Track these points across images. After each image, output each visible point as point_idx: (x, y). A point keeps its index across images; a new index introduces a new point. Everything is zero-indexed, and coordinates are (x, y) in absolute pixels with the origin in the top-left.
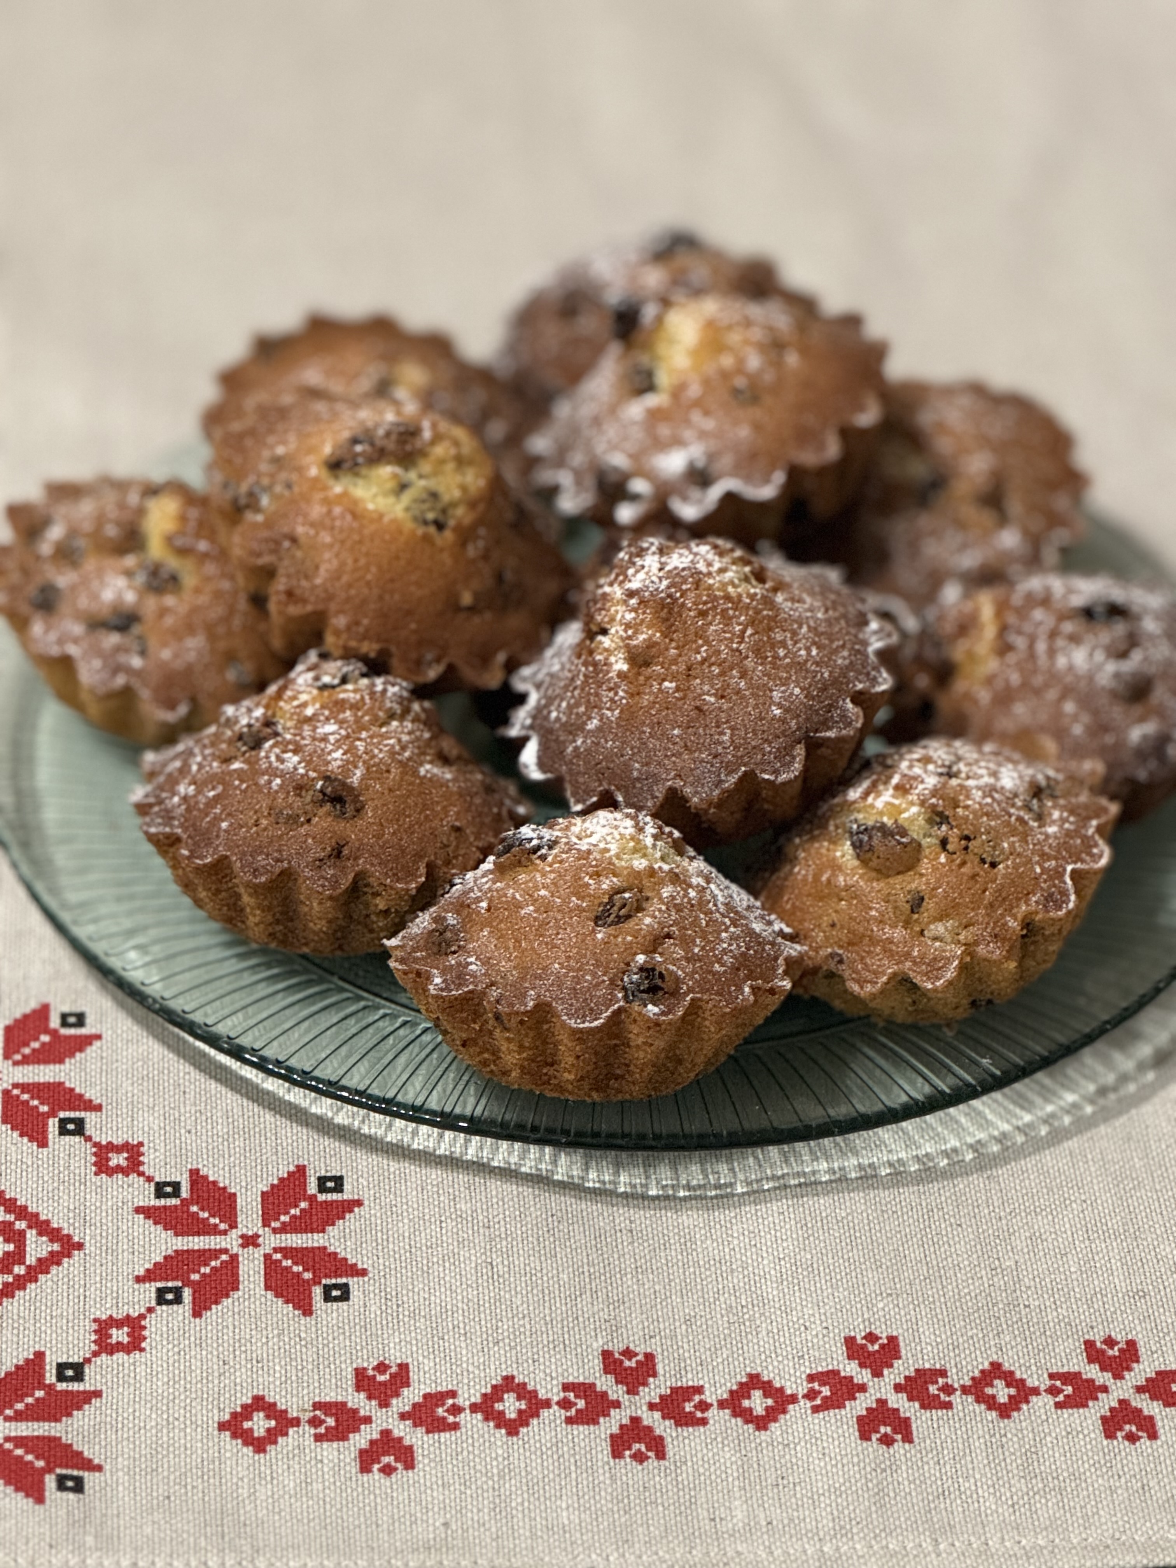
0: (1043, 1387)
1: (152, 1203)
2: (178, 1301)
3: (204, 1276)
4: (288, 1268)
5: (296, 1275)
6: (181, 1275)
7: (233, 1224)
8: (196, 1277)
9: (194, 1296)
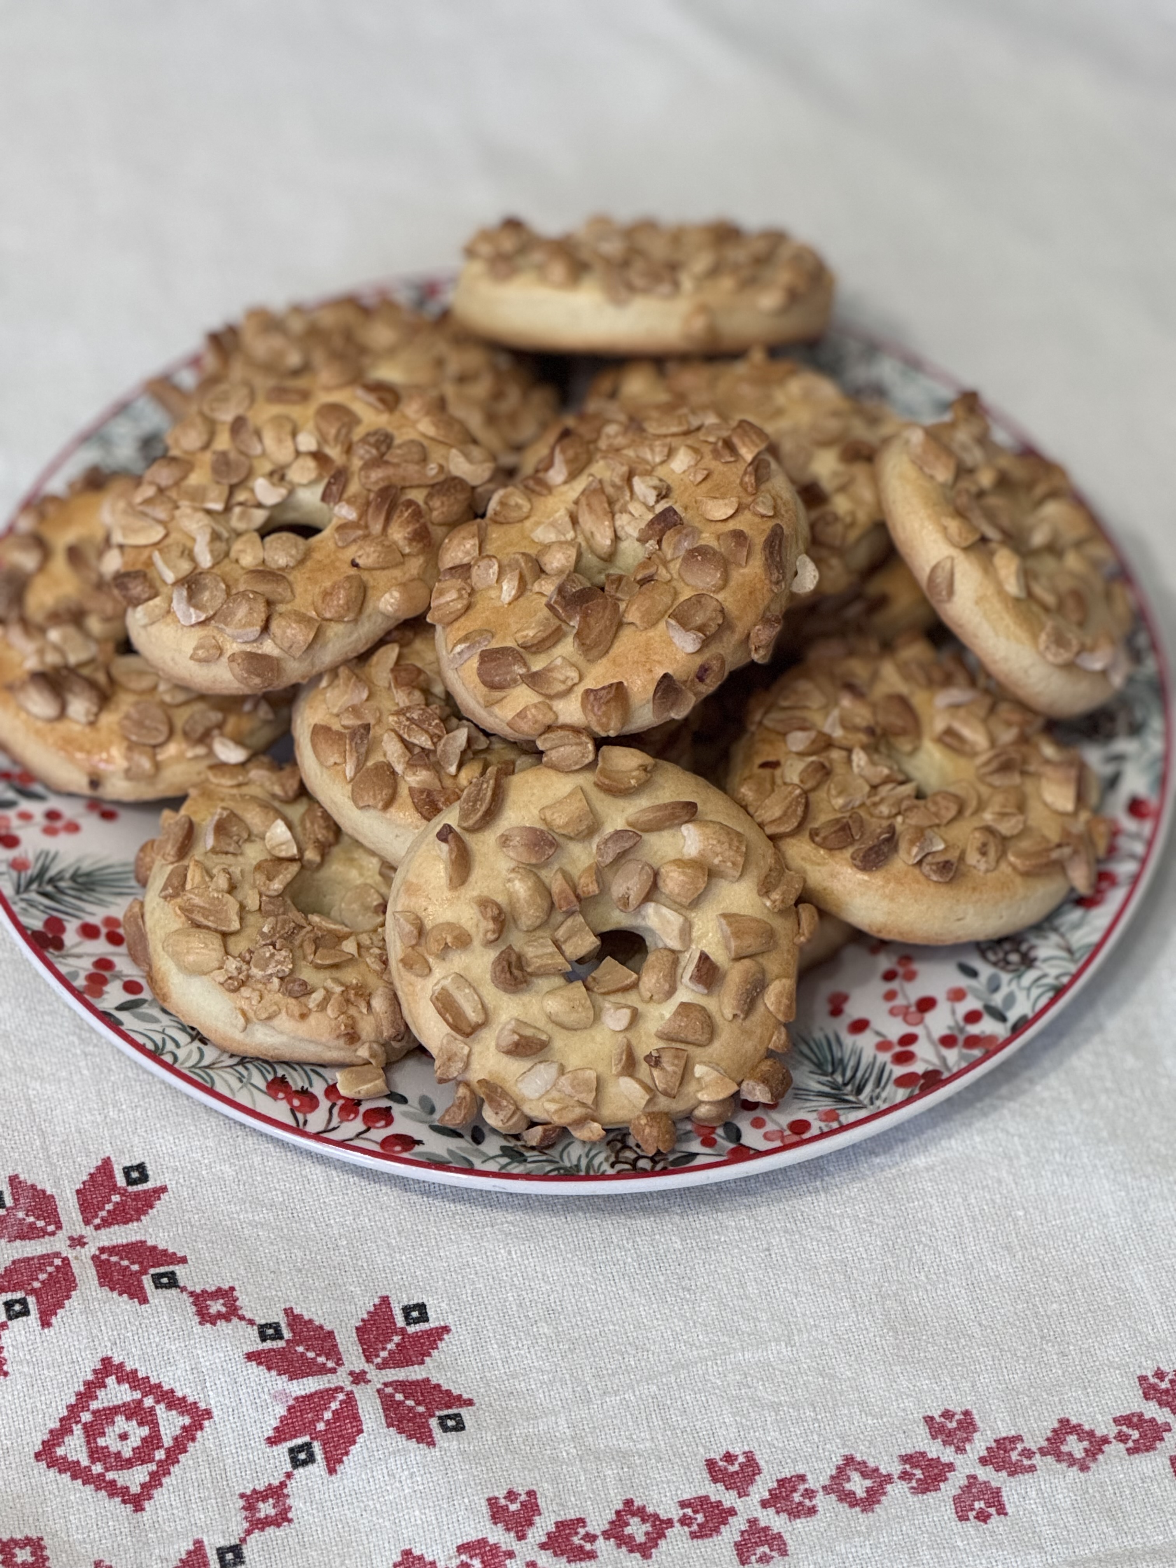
0: (1112, 1435)
1: (260, 1348)
2: (311, 1459)
3: (328, 1423)
4: (401, 1403)
5: (410, 1409)
6: (308, 1427)
7: (339, 1362)
8: (321, 1426)
9: (324, 1448)
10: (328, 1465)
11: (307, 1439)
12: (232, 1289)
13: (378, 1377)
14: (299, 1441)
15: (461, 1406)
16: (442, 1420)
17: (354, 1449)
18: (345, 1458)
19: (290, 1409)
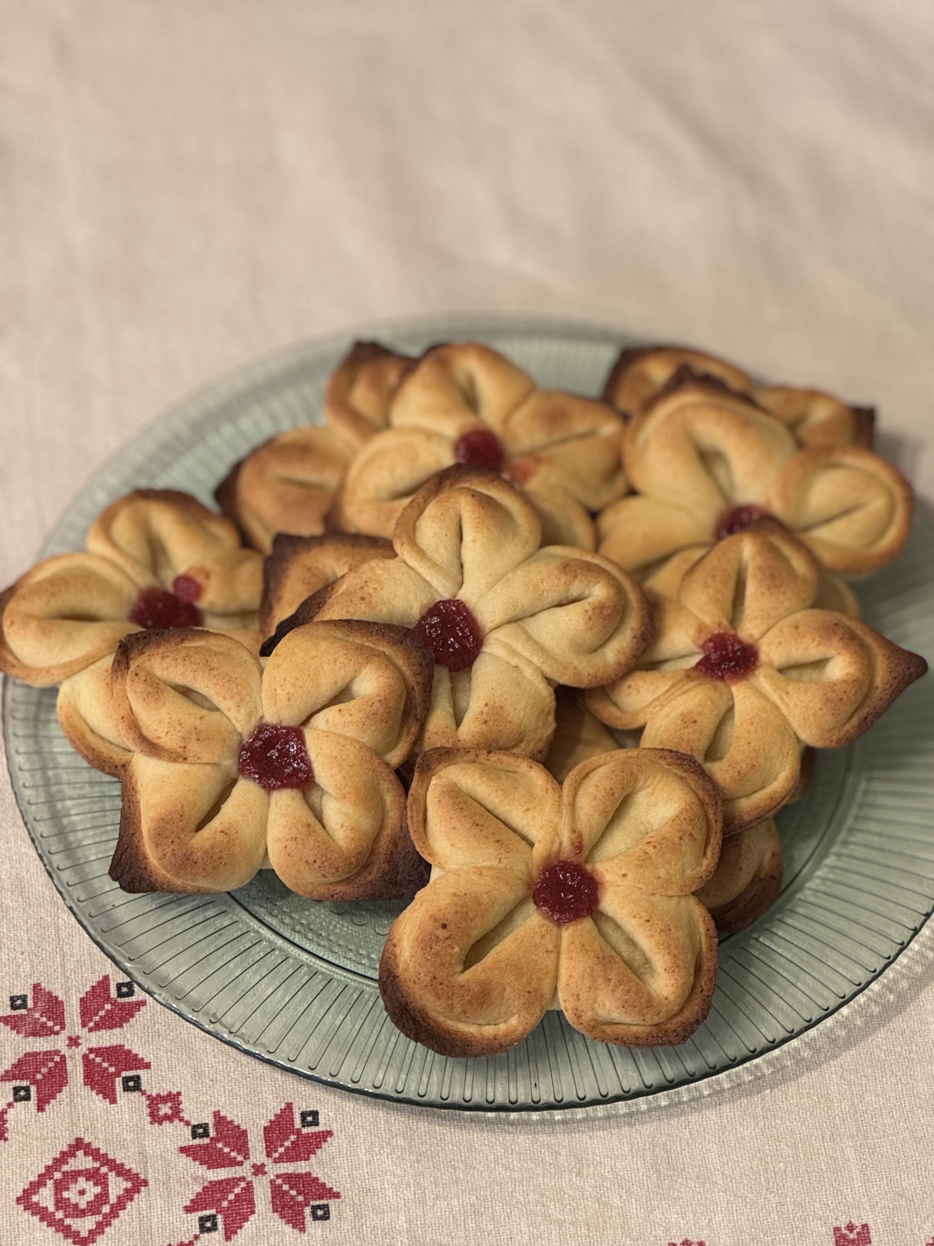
1: (191, 1143)
2: (214, 1228)
3: (230, 1202)
4: (287, 1192)
5: (293, 1198)
6: (215, 1204)
7: (246, 1157)
8: (225, 1204)
9: (225, 1221)
10: (226, 1234)
11: (213, 1212)
12: (179, 1094)
13: (274, 1169)
14: (207, 1213)
15: (330, 1198)
16: (315, 1208)
17: (246, 1225)
18: (239, 1231)
19: (204, 1188)
